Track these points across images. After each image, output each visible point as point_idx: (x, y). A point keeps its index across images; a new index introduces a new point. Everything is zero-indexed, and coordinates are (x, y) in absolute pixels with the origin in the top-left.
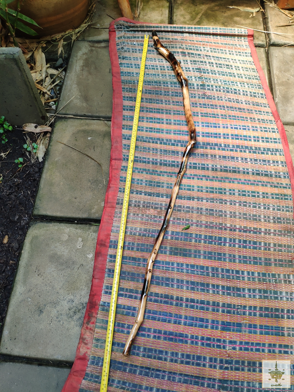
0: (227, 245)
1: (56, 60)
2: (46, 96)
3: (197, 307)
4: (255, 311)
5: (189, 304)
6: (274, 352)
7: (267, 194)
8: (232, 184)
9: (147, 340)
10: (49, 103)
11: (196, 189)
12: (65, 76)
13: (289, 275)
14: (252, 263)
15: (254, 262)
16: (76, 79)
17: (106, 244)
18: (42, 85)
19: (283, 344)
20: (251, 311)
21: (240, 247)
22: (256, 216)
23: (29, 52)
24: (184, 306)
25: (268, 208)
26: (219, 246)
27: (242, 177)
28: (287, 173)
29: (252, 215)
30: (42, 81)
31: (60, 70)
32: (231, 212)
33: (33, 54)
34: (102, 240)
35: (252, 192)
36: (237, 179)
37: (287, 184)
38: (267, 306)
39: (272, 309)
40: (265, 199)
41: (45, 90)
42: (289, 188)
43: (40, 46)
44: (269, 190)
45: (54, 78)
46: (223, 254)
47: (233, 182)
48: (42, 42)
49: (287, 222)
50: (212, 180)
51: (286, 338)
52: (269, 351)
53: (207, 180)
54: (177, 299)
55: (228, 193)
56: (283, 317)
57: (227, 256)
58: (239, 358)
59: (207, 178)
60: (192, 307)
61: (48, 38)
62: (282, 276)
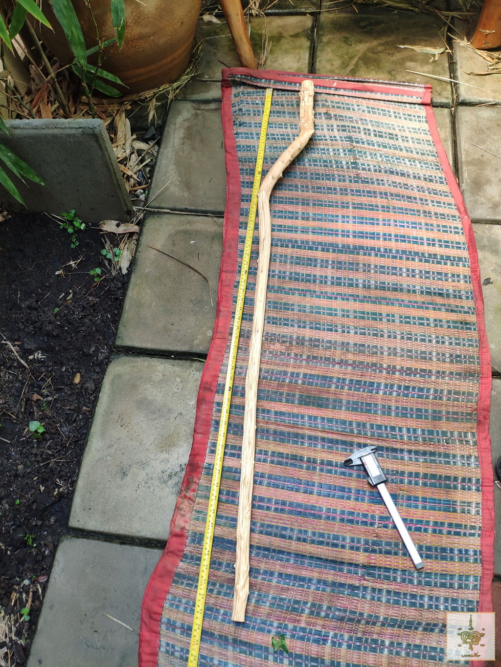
0: (381, 392)
1: (146, 129)
2: (132, 181)
3: (336, 471)
4: (417, 479)
5: (325, 468)
6: (440, 532)
7: (440, 321)
8: (390, 307)
9: (266, 514)
10: (137, 190)
11: (339, 313)
12: (158, 152)
13: (466, 433)
14: (414, 416)
15: (417, 415)
16: (174, 156)
17: (212, 388)
18: (125, 165)
19: (454, 522)
20: (411, 479)
21: (398, 395)
22: (425, 353)
23: (107, 117)
24: (318, 470)
25: (443, 343)
26: (369, 394)
27: (405, 297)
28: (471, 293)
29: (419, 353)
30: (125, 159)
31: (151, 143)
32: (389, 348)
33: (113, 120)
34: (207, 383)
35: (420, 319)
36: (398, 300)
37: (470, 308)
38: (434, 473)
39: (441, 476)
40: (439, 328)
41: (130, 173)
42: (473, 313)
43: (123, 108)
44: (443, 315)
45: (143, 155)
46: (374, 404)
47: (393, 304)
48: (126, 103)
49: (469, 361)
50: (362, 301)
51: (459, 515)
52: (434, 531)
53: (355, 300)
54: (309, 460)
55: (385, 320)
56: (455, 488)
57: (380, 407)
58: (391, 538)
59: (355, 298)
60: (330, 471)
61: (135, 97)
62: (456, 433)
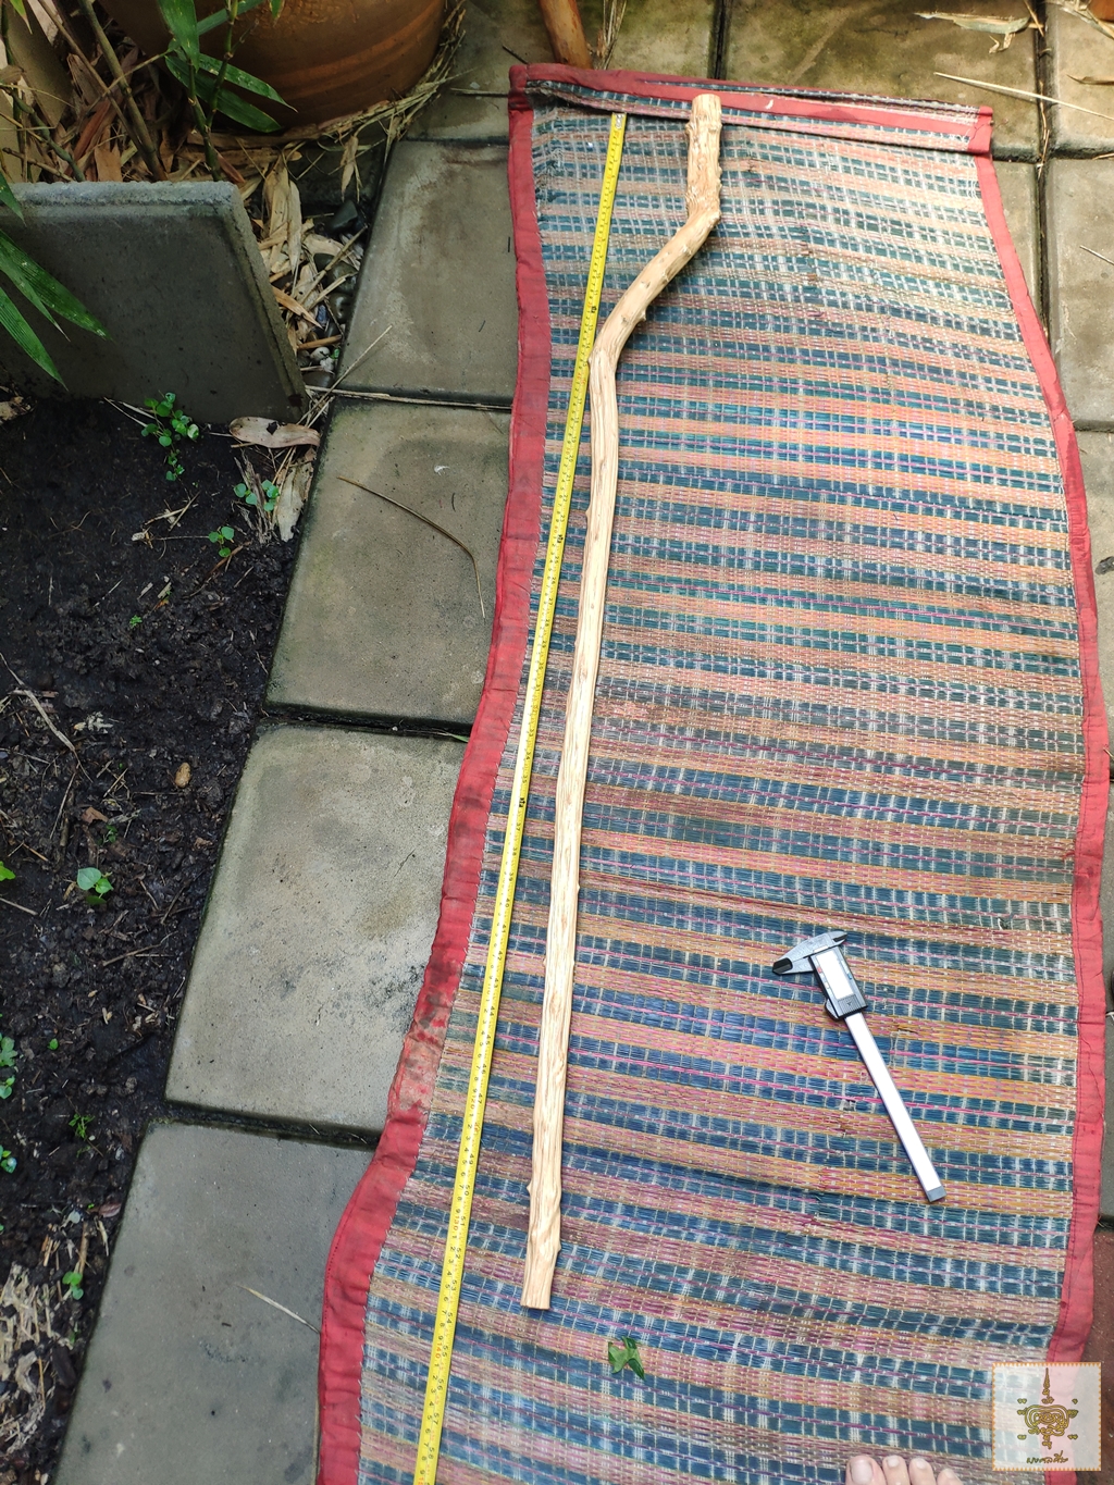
0: (860, 813)
1: (337, 208)
2: (304, 328)
3: (754, 985)
4: (934, 1005)
5: (731, 977)
6: (984, 1122)
7: (998, 653)
8: (886, 621)
9: (597, 1075)
10: (314, 349)
11: (770, 634)
12: (362, 261)
13: (1047, 906)
14: (933, 866)
15: (939, 864)
16: (399, 271)
17: (482, 799)
18: (289, 291)
19: (1015, 1101)
20: (921, 1004)
21: (899, 819)
22: (961, 725)
23: (248, 178)
24: (714, 983)
25: (1003, 703)
26: (833, 816)
27: (920, 599)
28: (1070, 590)
29: (947, 724)
30: (289, 276)
31: (348, 241)
32: (881, 715)
33: (261, 186)
34: (470, 789)
35: (952, 648)
36: (903, 605)
37: (1065, 625)
38: (973, 993)
39: (988, 1000)
40: (994, 670)
41: (298, 309)
42: (1072, 637)
43: (284, 158)
44: (1005, 641)
45: (328, 268)
46: (843, 838)
47: (892, 615)
48: (291, 145)
49: (1060, 746)
50: (823, 607)
51: (1025, 1085)
52: (971, 1120)
53: (807, 606)
54: (695, 961)
55: (872, 651)
56: (1020, 1025)
57: (855, 845)
58: (875, 1134)
59: (808, 599)
60: (740, 986)
62: (1025, 905)
